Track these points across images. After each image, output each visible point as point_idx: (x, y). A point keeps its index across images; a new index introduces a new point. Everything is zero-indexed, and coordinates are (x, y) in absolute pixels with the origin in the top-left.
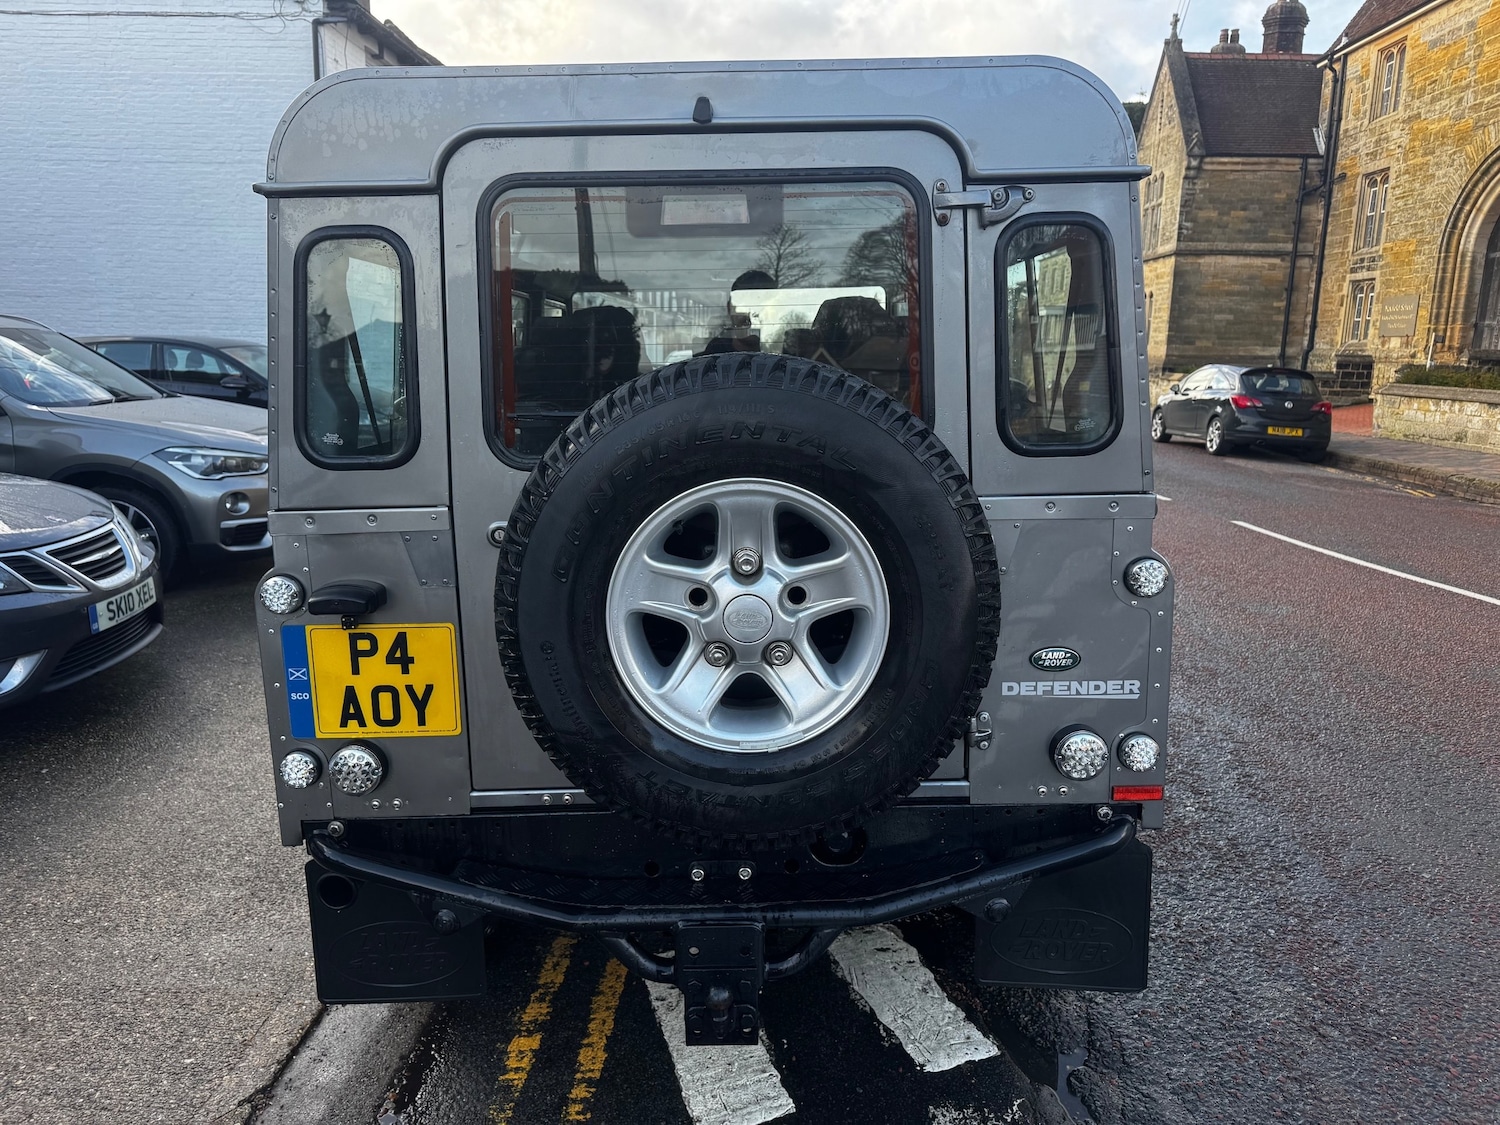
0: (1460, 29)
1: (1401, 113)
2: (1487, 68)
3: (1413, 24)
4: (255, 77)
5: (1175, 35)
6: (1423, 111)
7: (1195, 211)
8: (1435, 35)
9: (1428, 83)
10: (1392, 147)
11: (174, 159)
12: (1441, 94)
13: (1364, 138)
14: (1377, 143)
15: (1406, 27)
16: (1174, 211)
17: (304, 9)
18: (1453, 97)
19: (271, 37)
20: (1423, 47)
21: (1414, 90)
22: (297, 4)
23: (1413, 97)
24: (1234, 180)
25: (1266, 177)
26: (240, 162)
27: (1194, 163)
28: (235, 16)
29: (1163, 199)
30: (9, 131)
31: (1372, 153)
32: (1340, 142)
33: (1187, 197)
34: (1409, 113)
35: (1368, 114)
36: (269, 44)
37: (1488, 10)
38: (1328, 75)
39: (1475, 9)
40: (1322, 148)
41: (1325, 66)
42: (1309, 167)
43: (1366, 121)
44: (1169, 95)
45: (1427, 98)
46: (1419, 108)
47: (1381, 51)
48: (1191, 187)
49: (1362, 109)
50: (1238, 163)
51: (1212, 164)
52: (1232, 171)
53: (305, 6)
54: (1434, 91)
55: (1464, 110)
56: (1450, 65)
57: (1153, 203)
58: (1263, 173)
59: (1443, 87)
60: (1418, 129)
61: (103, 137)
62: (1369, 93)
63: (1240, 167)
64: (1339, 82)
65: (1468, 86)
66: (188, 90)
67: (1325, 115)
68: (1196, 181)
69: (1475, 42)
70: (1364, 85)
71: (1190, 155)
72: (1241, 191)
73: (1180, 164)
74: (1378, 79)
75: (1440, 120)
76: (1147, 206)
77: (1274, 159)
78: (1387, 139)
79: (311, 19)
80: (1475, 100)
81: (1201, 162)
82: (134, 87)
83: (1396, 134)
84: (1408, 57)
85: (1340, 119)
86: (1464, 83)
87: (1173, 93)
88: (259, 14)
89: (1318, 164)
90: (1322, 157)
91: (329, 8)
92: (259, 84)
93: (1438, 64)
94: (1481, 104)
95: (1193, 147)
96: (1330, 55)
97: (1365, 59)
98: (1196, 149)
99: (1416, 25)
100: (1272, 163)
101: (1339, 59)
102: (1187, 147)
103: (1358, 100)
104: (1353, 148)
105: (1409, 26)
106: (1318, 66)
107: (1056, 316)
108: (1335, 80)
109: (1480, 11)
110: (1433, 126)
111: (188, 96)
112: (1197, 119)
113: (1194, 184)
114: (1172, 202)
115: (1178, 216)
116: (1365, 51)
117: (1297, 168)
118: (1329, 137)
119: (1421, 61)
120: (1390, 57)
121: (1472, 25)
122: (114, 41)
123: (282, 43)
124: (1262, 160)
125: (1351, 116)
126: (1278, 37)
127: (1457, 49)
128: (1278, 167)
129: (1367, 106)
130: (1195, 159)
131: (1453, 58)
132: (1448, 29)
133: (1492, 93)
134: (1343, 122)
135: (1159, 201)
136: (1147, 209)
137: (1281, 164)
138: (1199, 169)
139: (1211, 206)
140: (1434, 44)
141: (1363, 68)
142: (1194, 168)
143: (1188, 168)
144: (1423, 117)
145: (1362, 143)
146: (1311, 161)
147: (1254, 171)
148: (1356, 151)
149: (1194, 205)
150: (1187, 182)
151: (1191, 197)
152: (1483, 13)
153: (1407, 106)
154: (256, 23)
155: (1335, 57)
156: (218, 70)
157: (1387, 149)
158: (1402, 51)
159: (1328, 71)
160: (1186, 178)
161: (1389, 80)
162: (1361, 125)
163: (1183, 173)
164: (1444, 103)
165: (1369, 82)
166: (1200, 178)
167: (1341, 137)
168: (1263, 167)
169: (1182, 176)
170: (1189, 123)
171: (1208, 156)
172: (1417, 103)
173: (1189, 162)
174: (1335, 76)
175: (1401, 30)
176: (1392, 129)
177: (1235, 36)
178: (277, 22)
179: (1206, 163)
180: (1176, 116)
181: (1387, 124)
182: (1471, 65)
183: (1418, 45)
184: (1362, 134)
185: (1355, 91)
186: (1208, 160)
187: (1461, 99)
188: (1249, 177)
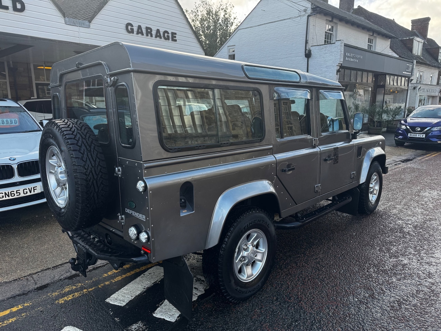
4: (292, 34)
11: (272, 59)
17: (306, 13)
19: (297, 22)
22: (304, 12)
26: (286, 57)
28: (289, 19)
30: (242, 57)
36: (297, 24)
53: (306, 12)
61: (258, 55)
66: (277, 40)
79: (307, 15)
82: (266, 42)
88: (295, 17)
91: (313, 11)
92: (293, 36)
111: (277, 42)
122: (263, 31)
123: (299, 24)
154: (294, 19)
156: (284, 34)
178: (299, 18)
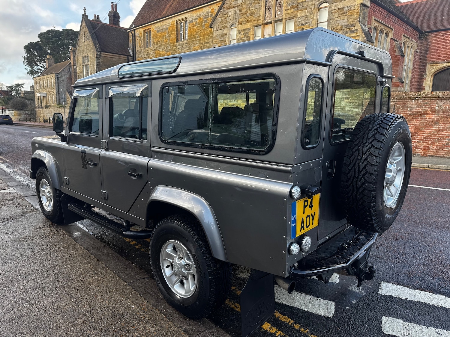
0: (164, 29)
1: (152, 48)
2: (172, 40)
3: (152, 25)
5: (85, 13)
6: (158, 48)
7: (100, 68)
8: (158, 29)
9: (158, 41)
10: (151, 57)
12: (162, 45)
13: (143, 53)
14: (147, 55)
15: (150, 26)
16: (94, 67)
18: (165, 46)
20: (155, 32)
21: (155, 42)
23: (155, 44)
24: (110, 60)
25: (119, 60)
27: (99, 53)
29: (89, 63)
31: (146, 57)
32: (137, 53)
33: (98, 63)
34: (154, 48)
35: (143, 46)
37: (170, 26)
38: (130, 34)
39: (167, 25)
40: (132, 54)
41: (129, 32)
42: (129, 59)
43: (143, 49)
44: (86, 31)
45: (158, 45)
46: (156, 47)
47: (144, 30)
48: (98, 60)
49: (141, 45)
50: (111, 55)
51: (103, 54)
52: (109, 57)
54: (160, 44)
55: (168, 50)
56: (163, 37)
57: (85, 64)
58: (117, 59)
59: (162, 43)
60: (157, 53)
62: (143, 41)
63: (111, 56)
64: (134, 36)
65: (168, 44)
67: (131, 45)
68: (99, 59)
69: (168, 33)
70: (141, 39)
71: (97, 51)
72: (112, 63)
73: (94, 53)
74: (144, 38)
75: (163, 51)
76: (84, 64)
77: (120, 55)
78: (149, 54)
80: (171, 48)
81: (100, 53)
83: (151, 53)
84: (152, 33)
85: (135, 47)
86: (167, 43)
87: (88, 31)
89: (131, 58)
90: (132, 56)
93: (160, 37)
94: (172, 49)
95: (97, 49)
96: (130, 28)
97: (140, 31)
98: (98, 49)
99: (153, 25)
100: (119, 56)
101: (133, 30)
102: (96, 48)
103: (140, 42)
104: (141, 55)
105: (151, 25)
106: (127, 31)
107: (43, 96)
108: (133, 36)
109: (168, 25)
110: (161, 53)
112: (97, 40)
113: (99, 60)
114: (93, 64)
115: (96, 69)
116: (140, 29)
117: (126, 59)
118: (133, 51)
119: (155, 35)
120: (147, 33)
121: (167, 29)
124: (117, 55)
125: (138, 47)
126: (113, 21)
127: (164, 34)
128: (121, 58)
129: (143, 44)
130: (99, 52)
131: (164, 35)
132: (161, 28)
133: (174, 47)
134: (136, 48)
135: (88, 63)
136: (84, 65)
137: (122, 57)
138: (100, 55)
139: (105, 67)
140: (158, 31)
141: (140, 34)
142: (99, 55)
143: (97, 55)
144: (158, 50)
145: (142, 54)
146: (129, 57)
147: (115, 58)
148: (141, 56)
149: (100, 66)
150: (97, 59)
151: (99, 63)
152: (169, 26)
153: (153, 47)
155: (132, 29)
157: (150, 57)
158: (150, 32)
159: (130, 33)
160: (96, 57)
161: (147, 39)
162: (142, 49)
163: (96, 56)
164: (163, 47)
165: (142, 38)
166: (101, 58)
167: (137, 52)
168: (117, 57)
169: (95, 57)
170: (95, 41)
171: (102, 52)
172: (156, 46)
173: (97, 53)
174: (132, 35)
175: (149, 26)
176: (150, 52)
177: (98, 17)
179: (102, 54)
180: (90, 38)
181: (149, 50)
182: (168, 39)
183: (154, 31)
184: (142, 52)
185: (139, 40)
186: (102, 53)
187: (167, 47)
188: (114, 59)
